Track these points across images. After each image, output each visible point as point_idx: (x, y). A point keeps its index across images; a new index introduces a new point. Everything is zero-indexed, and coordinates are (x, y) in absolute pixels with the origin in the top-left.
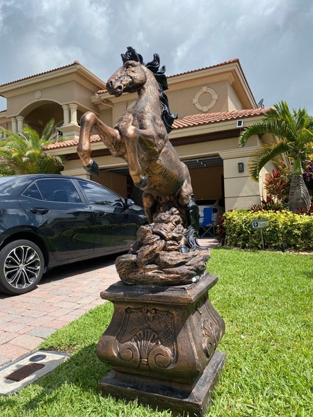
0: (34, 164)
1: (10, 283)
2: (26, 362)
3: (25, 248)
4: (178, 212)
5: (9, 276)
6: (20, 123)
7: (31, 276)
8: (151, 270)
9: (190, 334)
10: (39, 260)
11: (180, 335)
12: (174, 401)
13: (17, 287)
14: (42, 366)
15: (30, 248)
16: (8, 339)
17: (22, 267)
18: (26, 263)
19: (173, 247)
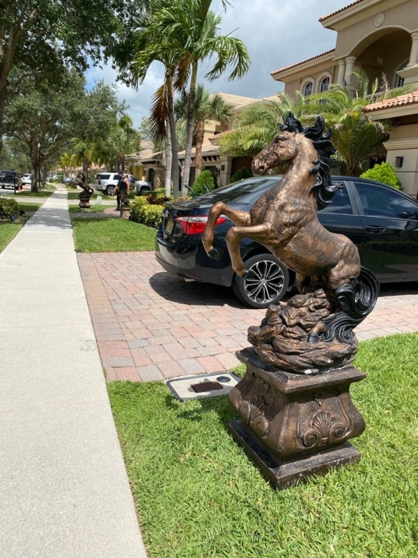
0: (350, 131)
1: (249, 295)
2: (213, 379)
3: (269, 264)
4: (324, 295)
5: (250, 289)
6: (349, 66)
7: (272, 292)
8: (266, 349)
9: (286, 419)
10: (283, 277)
11: (277, 416)
12: (263, 465)
13: (255, 301)
14: (221, 387)
15: (274, 263)
16: (215, 353)
17: (264, 282)
18: (268, 279)
19: (292, 335)
